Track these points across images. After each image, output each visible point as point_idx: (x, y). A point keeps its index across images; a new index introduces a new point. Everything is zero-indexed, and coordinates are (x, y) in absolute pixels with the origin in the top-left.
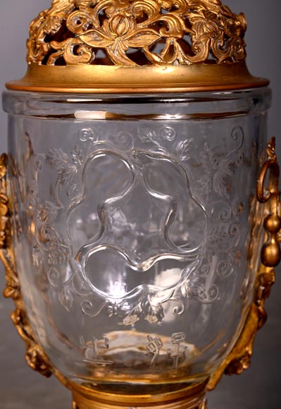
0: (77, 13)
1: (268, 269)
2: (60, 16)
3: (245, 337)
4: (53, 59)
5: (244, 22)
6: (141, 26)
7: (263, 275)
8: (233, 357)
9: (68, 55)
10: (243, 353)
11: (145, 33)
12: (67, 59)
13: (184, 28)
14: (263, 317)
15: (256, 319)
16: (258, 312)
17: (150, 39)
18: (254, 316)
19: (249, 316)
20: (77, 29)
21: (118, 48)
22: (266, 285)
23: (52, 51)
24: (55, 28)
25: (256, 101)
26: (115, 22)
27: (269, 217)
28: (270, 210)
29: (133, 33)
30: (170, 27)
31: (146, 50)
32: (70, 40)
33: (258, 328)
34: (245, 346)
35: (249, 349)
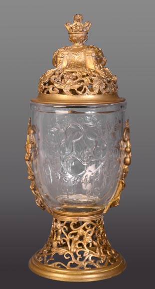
0: (54, 76)
1: (126, 167)
2: (49, 77)
3: (118, 193)
4: (45, 92)
5: (116, 78)
6: (75, 81)
7: (125, 169)
8: (113, 201)
9: (51, 90)
10: (117, 199)
11: (76, 84)
12: (50, 92)
13: (90, 82)
14: (124, 185)
15: (122, 186)
16: (122, 183)
17: (78, 86)
18: (121, 185)
19: (119, 185)
20: (54, 82)
21: (66, 89)
22: (125, 173)
23: (45, 89)
24: (47, 81)
25: (121, 107)
26: (66, 80)
27: (127, 147)
28: (127, 145)
29: (72, 84)
30: (85, 82)
31: (76, 90)
32: (51, 86)
33: (122, 190)
34: (118, 196)
35: (119, 198)
